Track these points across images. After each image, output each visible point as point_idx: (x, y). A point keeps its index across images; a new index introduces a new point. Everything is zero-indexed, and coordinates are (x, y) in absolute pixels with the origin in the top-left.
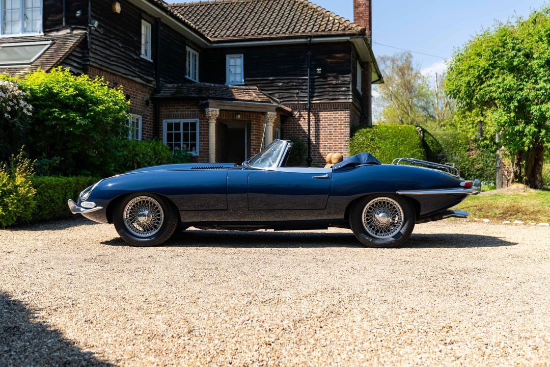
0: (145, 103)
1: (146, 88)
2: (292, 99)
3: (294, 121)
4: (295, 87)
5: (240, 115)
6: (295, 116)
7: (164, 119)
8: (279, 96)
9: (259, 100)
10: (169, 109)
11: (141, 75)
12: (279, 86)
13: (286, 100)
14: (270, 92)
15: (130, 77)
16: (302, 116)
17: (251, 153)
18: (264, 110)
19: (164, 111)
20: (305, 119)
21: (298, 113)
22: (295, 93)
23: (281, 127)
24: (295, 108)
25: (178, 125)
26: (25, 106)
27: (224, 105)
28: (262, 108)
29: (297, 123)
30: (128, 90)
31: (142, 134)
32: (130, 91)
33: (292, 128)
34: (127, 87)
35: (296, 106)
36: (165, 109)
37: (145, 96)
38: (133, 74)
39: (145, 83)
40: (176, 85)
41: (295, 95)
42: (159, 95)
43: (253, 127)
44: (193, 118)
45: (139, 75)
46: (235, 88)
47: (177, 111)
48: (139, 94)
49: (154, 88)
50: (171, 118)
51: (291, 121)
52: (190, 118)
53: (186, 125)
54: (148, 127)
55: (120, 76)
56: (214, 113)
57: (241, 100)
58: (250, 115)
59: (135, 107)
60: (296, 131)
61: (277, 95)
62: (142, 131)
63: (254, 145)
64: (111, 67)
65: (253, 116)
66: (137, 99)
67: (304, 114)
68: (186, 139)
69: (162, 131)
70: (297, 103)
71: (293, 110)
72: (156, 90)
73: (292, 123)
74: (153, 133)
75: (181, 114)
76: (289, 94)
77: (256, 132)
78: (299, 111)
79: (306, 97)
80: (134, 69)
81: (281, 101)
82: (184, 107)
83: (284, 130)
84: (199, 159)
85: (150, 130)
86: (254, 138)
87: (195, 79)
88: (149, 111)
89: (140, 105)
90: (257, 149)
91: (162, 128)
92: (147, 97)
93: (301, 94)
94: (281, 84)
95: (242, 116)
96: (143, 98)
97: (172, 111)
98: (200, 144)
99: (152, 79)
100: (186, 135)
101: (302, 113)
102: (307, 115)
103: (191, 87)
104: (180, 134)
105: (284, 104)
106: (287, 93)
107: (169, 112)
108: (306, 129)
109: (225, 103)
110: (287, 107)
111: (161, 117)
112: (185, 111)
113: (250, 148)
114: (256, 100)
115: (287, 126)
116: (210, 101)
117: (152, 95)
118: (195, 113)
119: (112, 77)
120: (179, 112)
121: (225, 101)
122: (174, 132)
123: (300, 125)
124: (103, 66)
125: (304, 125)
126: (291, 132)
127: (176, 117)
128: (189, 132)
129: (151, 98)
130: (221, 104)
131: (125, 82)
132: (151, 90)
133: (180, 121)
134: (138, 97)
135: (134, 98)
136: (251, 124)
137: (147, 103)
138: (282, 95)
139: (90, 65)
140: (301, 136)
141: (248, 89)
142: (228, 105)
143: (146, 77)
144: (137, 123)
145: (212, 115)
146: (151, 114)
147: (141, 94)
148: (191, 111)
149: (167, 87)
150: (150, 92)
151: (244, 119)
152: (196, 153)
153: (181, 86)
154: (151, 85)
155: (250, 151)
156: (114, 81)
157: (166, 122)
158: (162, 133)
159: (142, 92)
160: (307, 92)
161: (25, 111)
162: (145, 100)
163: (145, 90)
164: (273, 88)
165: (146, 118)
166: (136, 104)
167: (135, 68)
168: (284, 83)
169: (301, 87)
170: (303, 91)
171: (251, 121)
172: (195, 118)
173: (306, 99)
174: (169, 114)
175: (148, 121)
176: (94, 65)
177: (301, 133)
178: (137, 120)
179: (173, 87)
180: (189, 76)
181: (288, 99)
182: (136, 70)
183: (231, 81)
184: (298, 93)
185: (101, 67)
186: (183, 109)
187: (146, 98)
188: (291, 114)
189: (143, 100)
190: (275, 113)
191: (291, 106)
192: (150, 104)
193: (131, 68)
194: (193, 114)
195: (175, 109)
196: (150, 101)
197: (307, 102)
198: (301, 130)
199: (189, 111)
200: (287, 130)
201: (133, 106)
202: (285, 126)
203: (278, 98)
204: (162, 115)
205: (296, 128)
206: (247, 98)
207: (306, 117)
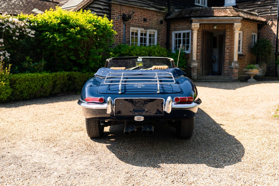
0: (159, 22)
1: (160, 13)
2: (266, 12)
3: (268, 27)
4: (269, 4)
5: (216, 26)
6: (268, 24)
7: (173, 31)
8: (258, 11)
9: (231, 15)
10: (175, 25)
11: (155, 6)
12: (258, 4)
13: (263, 13)
14: (252, 9)
15: (145, 8)
16: (274, 24)
17: (225, 51)
18: (232, 22)
19: (173, 27)
20: (275, 25)
21: (271, 22)
22: (269, 8)
23: (258, 32)
24: (268, 18)
25: (180, 34)
26: (30, 32)
27: (203, 21)
28: (230, 21)
29: (269, 29)
30: (145, 16)
31: (157, 41)
32: (147, 16)
33: (266, 32)
34: (144, 14)
35: (270, 17)
36: (173, 25)
37: (159, 18)
38: (147, 6)
39: (158, 10)
40: (180, 10)
41: (269, 10)
42: (169, 17)
43: (227, 34)
44: (188, 30)
45: (153, 6)
46: (216, 9)
47: (179, 26)
48: (154, 17)
49: (166, 13)
50: (176, 31)
51: (266, 27)
52: (186, 30)
53: (184, 34)
54: (162, 36)
55: (137, 8)
56: (196, 26)
57: (218, 17)
58: (225, 26)
59: (151, 25)
60: (268, 34)
61: (256, 11)
62: (157, 39)
63: (227, 46)
64: (130, 3)
65: (228, 26)
66: (152, 20)
67: (275, 22)
68: (184, 43)
69: (172, 38)
70: (270, 15)
71: (267, 20)
72: (168, 14)
73: (266, 29)
74: (166, 40)
75: (181, 28)
76: (265, 9)
77: (229, 37)
78: (271, 21)
79: (277, 10)
80: (149, 2)
81: (259, 14)
82: (183, 23)
83: (261, 34)
84: (190, 55)
85: (163, 38)
86: (228, 41)
87: (205, 5)
88: (163, 27)
89: (155, 24)
90: (229, 48)
91: (172, 37)
92: (162, 18)
93: (273, 9)
94: (259, 3)
95: (218, 26)
96: (158, 19)
97: (177, 26)
98: (191, 46)
99: (164, 7)
100: (184, 40)
101: (273, 22)
102: (277, 23)
103: (187, 10)
104: (181, 40)
105: (261, 17)
106: (264, 8)
107: (176, 27)
108: (276, 33)
109: (203, 19)
110: (263, 18)
111: (171, 30)
112: (183, 26)
113: (225, 48)
114: (229, 16)
115: (263, 31)
116: (193, 19)
117: (166, 17)
118: (189, 27)
119: (131, 9)
120: (180, 27)
121: (203, 18)
122: (178, 39)
123: (272, 30)
124: (123, 3)
125: (274, 30)
126: (265, 35)
127: (179, 30)
128: (186, 38)
129: (164, 19)
130: (201, 20)
131: (142, 11)
132: (165, 14)
133: (181, 32)
134: (154, 19)
135: (151, 20)
136: (226, 32)
137: (161, 22)
138: (260, 11)
139: (111, 3)
140: (272, 38)
141: (225, 9)
142: (206, 21)
143: (159, 7)
144: (154, 35)
145: (194, 27)
146: (165, 29)
147: (156, 17)
148: (187, 25)
149: (175, 12)
150: (164, 15)
151: (221, 29)
152: (189, 52)
153: (183, 10)
154: (164, 11)
155: (225, 49)
156: (133, 11)
157: (174, 33)
158: (172, 40)
159: (157, 16)
160: (277, 7)
161: (30, 35)
162: (159, 21)
163: (159, 14)
164: (255, 6)
165: (160, 31)
166: (152, 24)
167: (151, 2)
168: (262, 2)
169: (273, 3)
170: (275, 6)
171: (225, 30)
172: (189, 30)
173: (277, 11)
174: (175, 28)
175: (162, 33)
176: (115, 3)
177: (272, 36)
178: (154, 32)
179: (178, 12)
180: (199, 3)
181: (264, 13)
182: (151, 3)
183: (228, 4)
184: (271, 8)
185: (121, 4)
186: (182, 24)
187: (160, 19)
188: (265, 23)
189: (157, 21)
190: (240, 24)
191: (266, 17)
192: (164, 23)
193: (146, 2)
194: (188, 27)
195: (179, 25)
196: (164, 21)
197: (277, 14)
198: (272, 33)
199: (185, 26)
200: (262, 34)
201: (149, 25)
202: (261, 31)
203: (257, 13)
204: (171, 29)
205: (269, 32)
206: (223, 15)
207: (276, 24)
